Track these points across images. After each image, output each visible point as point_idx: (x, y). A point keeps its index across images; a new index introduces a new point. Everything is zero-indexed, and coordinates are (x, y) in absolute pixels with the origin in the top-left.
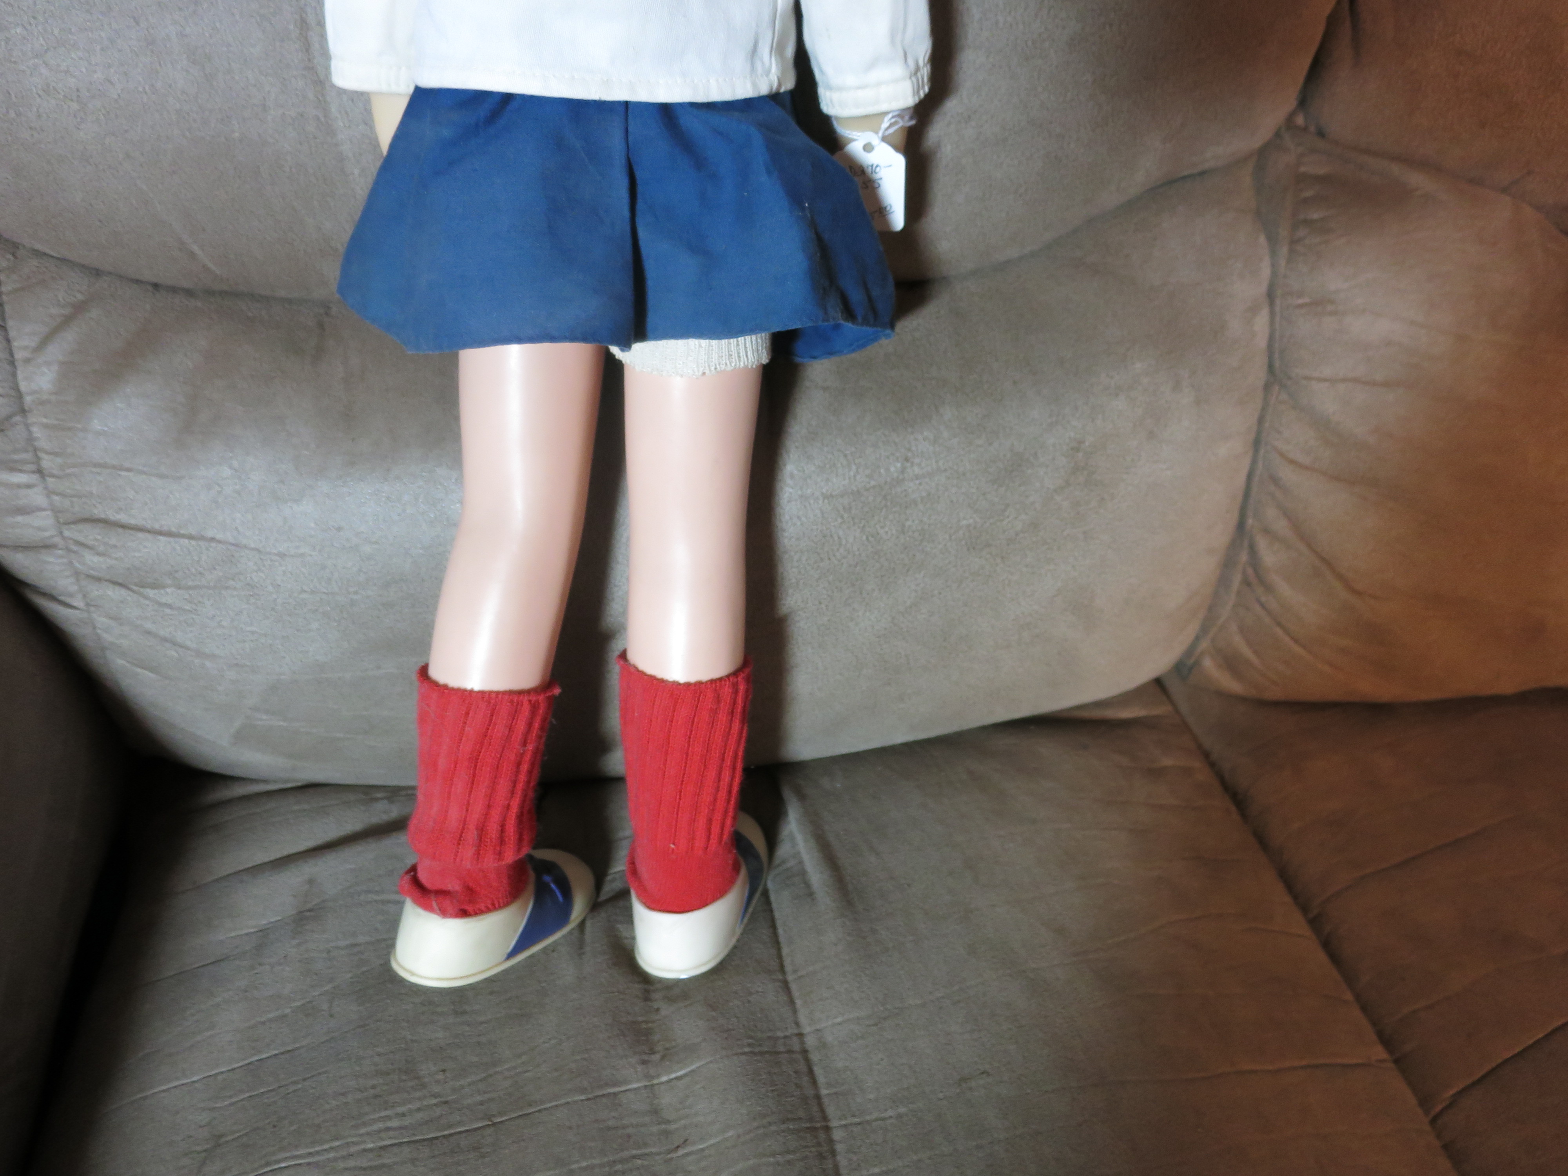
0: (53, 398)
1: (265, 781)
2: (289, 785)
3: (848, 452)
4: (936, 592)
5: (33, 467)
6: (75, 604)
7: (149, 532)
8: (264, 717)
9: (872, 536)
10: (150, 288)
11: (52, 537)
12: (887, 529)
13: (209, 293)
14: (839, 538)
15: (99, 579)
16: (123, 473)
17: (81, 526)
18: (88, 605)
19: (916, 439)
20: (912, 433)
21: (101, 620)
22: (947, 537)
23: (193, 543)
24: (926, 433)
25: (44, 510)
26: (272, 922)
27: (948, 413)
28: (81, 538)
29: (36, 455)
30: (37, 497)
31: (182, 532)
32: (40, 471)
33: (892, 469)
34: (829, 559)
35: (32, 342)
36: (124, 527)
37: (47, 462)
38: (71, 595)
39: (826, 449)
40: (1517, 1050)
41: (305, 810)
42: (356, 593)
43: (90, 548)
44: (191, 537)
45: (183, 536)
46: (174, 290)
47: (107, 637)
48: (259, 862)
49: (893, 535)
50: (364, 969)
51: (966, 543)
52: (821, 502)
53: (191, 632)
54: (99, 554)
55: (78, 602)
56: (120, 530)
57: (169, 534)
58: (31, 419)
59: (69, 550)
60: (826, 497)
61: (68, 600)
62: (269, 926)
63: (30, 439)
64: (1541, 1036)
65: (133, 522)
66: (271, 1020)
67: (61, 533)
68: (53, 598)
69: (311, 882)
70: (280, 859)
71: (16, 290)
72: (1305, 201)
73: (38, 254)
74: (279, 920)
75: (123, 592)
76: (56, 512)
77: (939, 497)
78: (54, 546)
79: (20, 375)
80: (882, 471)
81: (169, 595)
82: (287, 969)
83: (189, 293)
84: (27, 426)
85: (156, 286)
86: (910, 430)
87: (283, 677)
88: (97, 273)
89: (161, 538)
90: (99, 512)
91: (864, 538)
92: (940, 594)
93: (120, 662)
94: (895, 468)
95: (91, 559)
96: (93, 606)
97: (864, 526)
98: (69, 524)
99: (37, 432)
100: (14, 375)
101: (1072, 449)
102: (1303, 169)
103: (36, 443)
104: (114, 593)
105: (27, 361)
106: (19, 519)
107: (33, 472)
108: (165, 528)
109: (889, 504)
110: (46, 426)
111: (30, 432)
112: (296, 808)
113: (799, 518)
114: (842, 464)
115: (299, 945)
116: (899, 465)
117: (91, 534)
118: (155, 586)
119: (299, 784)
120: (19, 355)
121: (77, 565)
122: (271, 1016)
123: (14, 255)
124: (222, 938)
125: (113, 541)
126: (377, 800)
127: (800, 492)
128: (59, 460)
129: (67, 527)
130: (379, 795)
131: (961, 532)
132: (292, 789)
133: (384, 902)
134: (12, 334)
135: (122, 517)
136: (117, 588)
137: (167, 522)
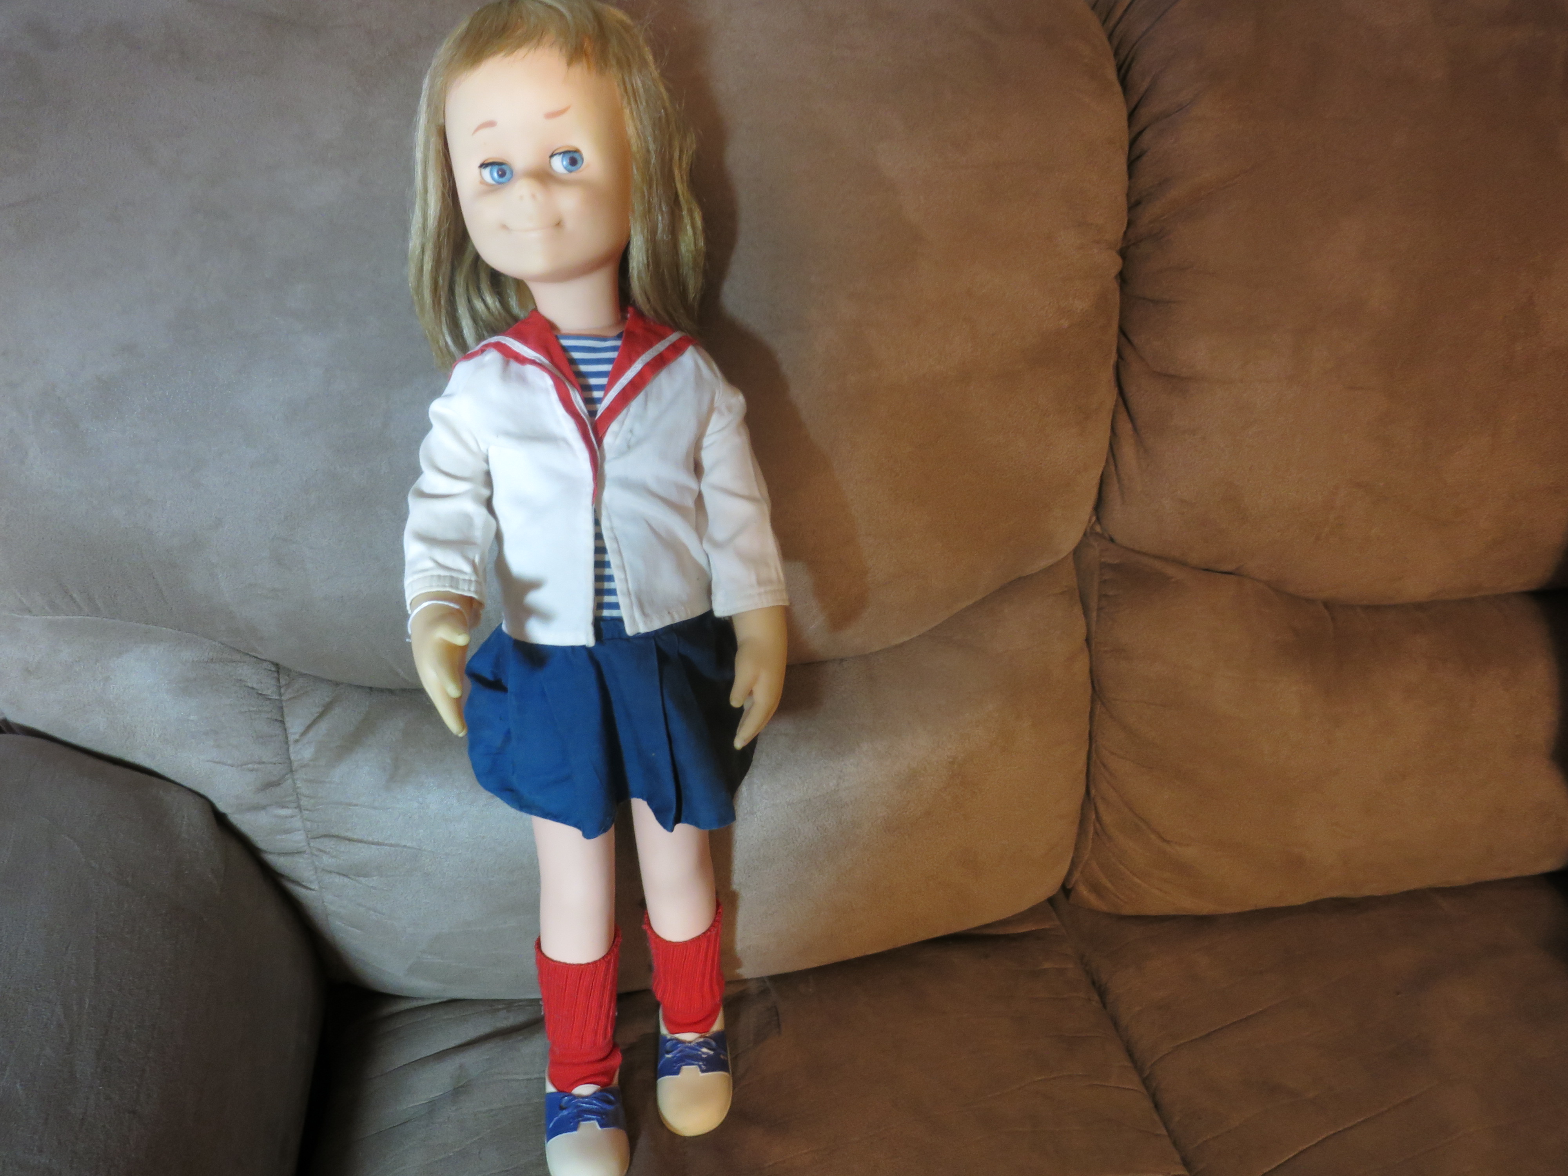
0: (311, 763)
1: (422, 999)
2: (438, 1001)
3: (802, 775)
4: (866, 860)
5: (295, 805)
6: (313, 887)
7: (365, 843)
8: (429, 957)
9: (821, 827)
10: (368, 690)
11: (304, 846)
12: (830, 822)
13: (404, 690)
14: (799, 829)
15: (330, 872)
16: (351, 807)
17: (322, 840)
18: (321, 887)
19: (845, 765)
20: (843, 761)
21: (328, 897)
22: (870, 825)
23: (393, 849)
24: (851, 760)
25: (300, 830)
26: (437, 1096)
27: (865, 747)
28: (322, 847)
29: (298, 797)
30: (297, 823)
31: (386, 842)
32: (299, 807)
33: (831, 784)
34: (793, 843)
35: (301, 729)
36: (349, 840)
37: (304, 802)
38: (311, 882)
39: (788, 774)
40: (1273, 1166)
41: (451, 1019)
42: (493, 877)
43: (325, 852)
44: (391, 845)
45: (387, 845)
46: (381, 690)
47: (332, 908)
48: (424, 1056)
49: (834, 825)
50: (499, 1127)
51: (883, 827)
52: (786, 807)
53: (387, 903)
54: (333, 857)
55: (314, 886)
56: (347, 842)
57: (378, 844)
58: (297, 776)
59: (312, 854)
60: (789, 804)
61: (308, 885)
62: (435, 1099)
63: (295, 788)
64: (1291, 1156)
65: (355, 837)
66: (441, 1161)
67: (309, 844)
68: (299, 884)
69: (461, 1067)
70: (438, 1053)
71: (290, 699)
72: (1105, 581)
73: (302, 675)
74: (441, 1095)
75: (346, 880)
76: (307, 831)
77: (863, 800)
78: (304, 852)
79: (291, 749)
80: (825, 786)
81: (374, 881)
82: (450, 1126)
83: (391, 691)
84: (293, 780)
85: (371, 688)
86: (841, 759)
87: (443, 931)
88: (337, 684)
89: (373, 846)
90: (334, 831)
91: (816, 828)
92: (868, 860)
93: (338, 923)
94: (832, 783)
95: (326, 859)
96: (324, 888)
97: (815, 821)
98: (314, 838)
99: (299, 784)
100: (288, 750)
101: (950, 763)
102: (1103, 560)
103: (298, 790)
104: (338, 880)
105: (297, 741)
106: (284, 836)
107: (296, 808)
108: (376, 840)
109: (830, 807)
110: (306, 780)
111: (295, 784)
112: (445, 1017)
113: (772, 818)
114: (798, 783)
115: (457, 1110)
116: (835, 782)
117: (328, 844)
118: (365, 876)
119: (445, 1000)
120: (292, 738)
121: (317, 863)
122: (441, 1157)
123: (288, 676)
124: (405, 1108)
125: (342, 849)
126: (499, 1010)
127: (772, 802)
128: (312, 801)
129: (313, 840)
130: (500, 1007)
131: (879, 821)
132: (440, 1003)
133: (508, 1081)
134: (288, 725)
135: (349, 834)
136: (342, 877)
137: (376, 837)
